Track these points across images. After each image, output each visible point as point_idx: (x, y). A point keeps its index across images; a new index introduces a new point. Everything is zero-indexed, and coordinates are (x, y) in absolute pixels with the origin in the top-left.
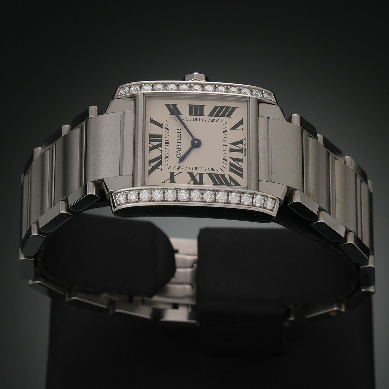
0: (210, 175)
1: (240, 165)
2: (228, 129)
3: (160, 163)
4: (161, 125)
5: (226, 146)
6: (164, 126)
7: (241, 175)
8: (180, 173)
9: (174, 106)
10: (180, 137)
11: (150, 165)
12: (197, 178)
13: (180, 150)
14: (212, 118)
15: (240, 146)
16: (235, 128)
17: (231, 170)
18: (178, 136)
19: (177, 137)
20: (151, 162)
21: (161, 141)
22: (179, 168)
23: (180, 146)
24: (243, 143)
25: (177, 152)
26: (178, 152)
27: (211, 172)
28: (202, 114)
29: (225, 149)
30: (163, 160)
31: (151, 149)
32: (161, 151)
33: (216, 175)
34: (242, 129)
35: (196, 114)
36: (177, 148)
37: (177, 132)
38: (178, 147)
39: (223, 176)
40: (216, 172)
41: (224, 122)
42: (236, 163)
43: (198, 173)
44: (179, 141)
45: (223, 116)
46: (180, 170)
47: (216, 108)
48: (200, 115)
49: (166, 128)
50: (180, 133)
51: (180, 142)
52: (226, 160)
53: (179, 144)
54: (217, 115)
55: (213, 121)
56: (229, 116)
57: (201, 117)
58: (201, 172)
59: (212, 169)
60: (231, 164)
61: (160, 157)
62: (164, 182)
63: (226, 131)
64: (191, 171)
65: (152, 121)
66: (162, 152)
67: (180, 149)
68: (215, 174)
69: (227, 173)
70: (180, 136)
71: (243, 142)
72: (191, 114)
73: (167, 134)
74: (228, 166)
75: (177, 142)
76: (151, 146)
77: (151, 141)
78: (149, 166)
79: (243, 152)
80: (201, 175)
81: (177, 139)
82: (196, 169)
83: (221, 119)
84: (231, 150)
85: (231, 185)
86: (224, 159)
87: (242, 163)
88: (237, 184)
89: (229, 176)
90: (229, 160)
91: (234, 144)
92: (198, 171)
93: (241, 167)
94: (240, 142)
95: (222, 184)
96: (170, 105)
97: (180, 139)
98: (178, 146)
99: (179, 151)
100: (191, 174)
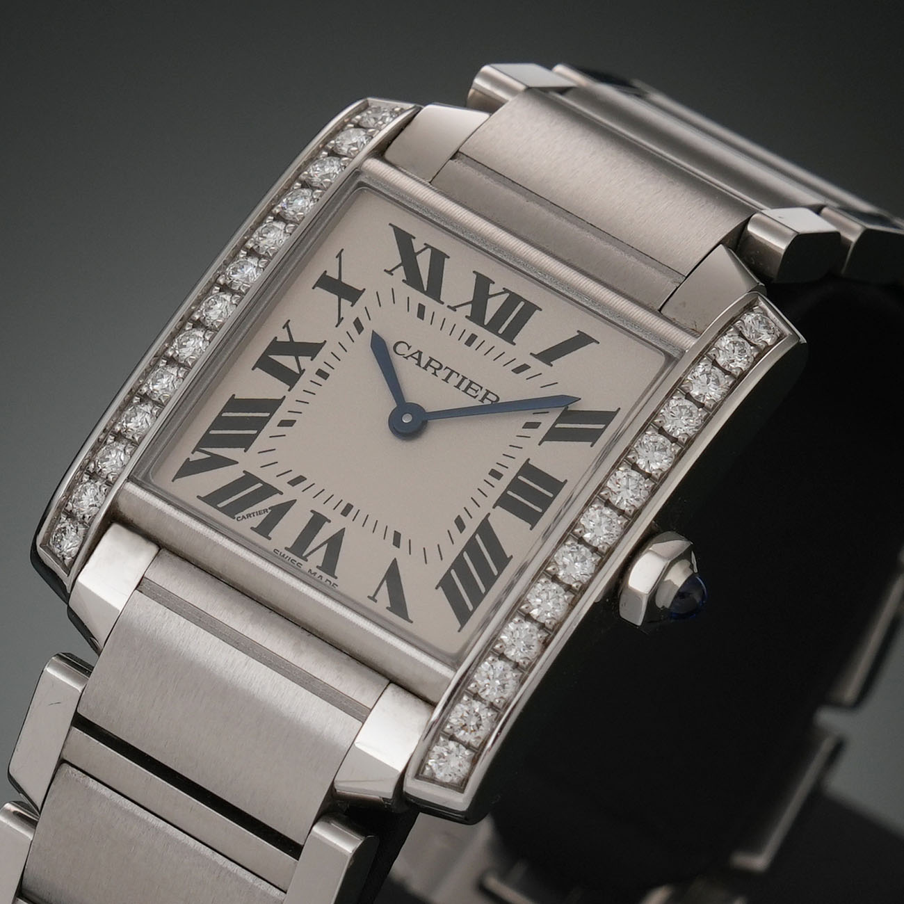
0: (272, 405)
1: (249, 515)
2: (400, 554)
3: (413, 279)
4: (548, 356)
5: (345, 512)
6: (537, 366)
7: (212, 499)
8: (340, 320)
9: (593, 436)
10: (465, 391)
11: (429, 250)
12: (288, 361)
13: (419, 364)
14: (472, 526)
15: (318, 558)
16: (393, 576)
17: (249, 479)
18: (473, 386)
19: (471, 382)
20: (438, 259)
21: (493, 327)
22: (358, 325)
23: (435, 374)
24: (320, 573)
25: (420, 353)
26: (416, 356)
27: (281, 414)
28: (504, 502)
29: (334, 502)
30: (418, 297)
31: (482, 284)
32: (454, 309)
33: (260, 424)
34: (373, 598)
35: (515, 485)
36: (431, 359)
37: (488, 392)
38: (433, 363)
39: (246, 443)
40: (271, 427)
41: (433, 554)
42: (266, 511)
43: (302, 372)
44: (454, 380)
45: (459, 564)
46: (348, 325)
47: (502, 560)
48: (505, 494)
49: (524, 367)
50: (480, 397)
51: (446, 380)
52: (294, 483)
53: (443, 374)
54: (471, 547)
55: (460, 524)
56: (446, 584)
57: (495, 494)
58: (302, 383)
59: (289, 423)
60: (269, 491)
61: (434, 291)
62: (339, 256)
63: (397, 542)
64: (323, 354)
65: (582, 340)
66: (448, 306)
67: (423, 364)
68: (267, 420)
69: (246, 461)
70: (470, 391)
71: (325, 576)
72: (528, 469)
73: (504, 359)
74: (268, 476)
75: (453, 371)
76: (493, 289)
77: (514, 299)
78: (427, 246)
79: (288, 554)
80: (290, 378)
81: (464, 378)
82: (323, 374)
83: (451, 555)
84: (317, 521)
85: (197, 449)
86: (301, 479)
87: (252, 528)
88: (189, 468)
89: (231, 462)
90: (289, 493)
91: (335, 543)
92: (310, 374)
93: (240, 515)
94: (329, 565)
95: (219, 422)
96: (602, 426)
97: (458, 387)
98: (437, 366)
99: (419, 360)
100: (312, 349)
